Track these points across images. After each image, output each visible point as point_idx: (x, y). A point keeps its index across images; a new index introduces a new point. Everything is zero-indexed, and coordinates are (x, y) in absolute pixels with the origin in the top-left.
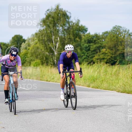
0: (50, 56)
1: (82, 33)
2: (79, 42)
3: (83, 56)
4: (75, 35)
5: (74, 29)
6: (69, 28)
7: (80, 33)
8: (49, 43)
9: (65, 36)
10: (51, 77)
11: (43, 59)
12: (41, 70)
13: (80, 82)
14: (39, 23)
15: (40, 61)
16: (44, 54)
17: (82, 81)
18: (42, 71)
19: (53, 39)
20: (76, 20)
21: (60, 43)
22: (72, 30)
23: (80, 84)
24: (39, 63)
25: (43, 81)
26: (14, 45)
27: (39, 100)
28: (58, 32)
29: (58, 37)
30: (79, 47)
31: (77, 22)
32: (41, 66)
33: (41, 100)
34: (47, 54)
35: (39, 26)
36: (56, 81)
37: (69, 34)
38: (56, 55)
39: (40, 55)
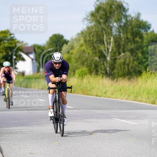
0: (100, 62)
1: (143, 31)
2: (139, 42)
3: (145, 62)
4: (135, 34)
5: (133, 26)
6: (125, 24)
7: (142, 31)
8: (100, 45)
9: (120, 35)
10: (103, 90)
11: (91, 66)
12: (89, 82)
13: (142, 97)
14: (86, 18)
15: (87, 69)
16: (92, 59)
17: (145, 95)
18: (91, 83)
19: (105, 39)
20: (135, 14)
21: (114, 44)
22: (130, 27)
23: (142, 100)
24: (86, 72)
25: (92, 95)
26: (51, 48)
27: (87, 122)
28: (111, 30)
29: (111, 36)
30: (141, 50)
31: (136, 16)
32: (88, 76)
33: (89, 122)
34: (96, 60)
35: (86, 22)
36: (109, 96)
37: (127, 33)
38: (108, 61)
39: (87, 60)
